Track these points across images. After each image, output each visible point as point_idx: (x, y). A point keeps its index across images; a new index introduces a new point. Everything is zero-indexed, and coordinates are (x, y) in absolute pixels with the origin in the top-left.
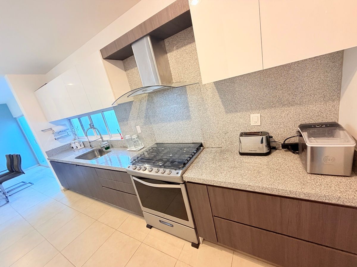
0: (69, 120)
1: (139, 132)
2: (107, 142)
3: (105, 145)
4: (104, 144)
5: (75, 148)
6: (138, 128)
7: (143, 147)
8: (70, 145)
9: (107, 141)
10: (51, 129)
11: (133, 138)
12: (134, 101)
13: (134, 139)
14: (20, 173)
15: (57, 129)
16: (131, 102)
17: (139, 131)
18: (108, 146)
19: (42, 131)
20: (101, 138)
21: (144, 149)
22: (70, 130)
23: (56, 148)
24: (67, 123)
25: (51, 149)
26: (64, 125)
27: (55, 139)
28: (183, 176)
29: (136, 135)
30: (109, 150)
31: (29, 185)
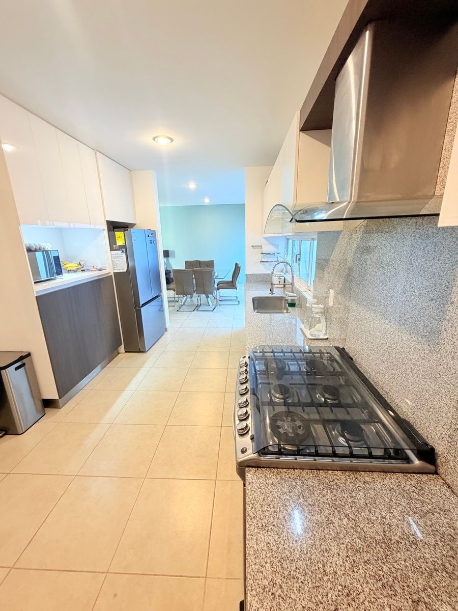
0: (288, 239)
1: (329, 304)
2: (295, 295)
3: (289, 298)
4: (288, 296)
6: (332, 295)
7: (326, 337)
8: (272, 276)
9: (300, 292)
10: (261, 246)
14: (234, 287)
15: (268, 248)
16: (338, 233)
17: (331, 303)
18: (295, 302)
19: (252, 246)
20: (291, 284)
21: (327, 344)
22: (282, 255)
23: (257, 274)
24: (282, 245)
25: (252, 273)
26: (276, 246)
27: (261, 261)
28: (247, 469)
29: (322, 306)
30: (290, 308)
31: (237, 303)
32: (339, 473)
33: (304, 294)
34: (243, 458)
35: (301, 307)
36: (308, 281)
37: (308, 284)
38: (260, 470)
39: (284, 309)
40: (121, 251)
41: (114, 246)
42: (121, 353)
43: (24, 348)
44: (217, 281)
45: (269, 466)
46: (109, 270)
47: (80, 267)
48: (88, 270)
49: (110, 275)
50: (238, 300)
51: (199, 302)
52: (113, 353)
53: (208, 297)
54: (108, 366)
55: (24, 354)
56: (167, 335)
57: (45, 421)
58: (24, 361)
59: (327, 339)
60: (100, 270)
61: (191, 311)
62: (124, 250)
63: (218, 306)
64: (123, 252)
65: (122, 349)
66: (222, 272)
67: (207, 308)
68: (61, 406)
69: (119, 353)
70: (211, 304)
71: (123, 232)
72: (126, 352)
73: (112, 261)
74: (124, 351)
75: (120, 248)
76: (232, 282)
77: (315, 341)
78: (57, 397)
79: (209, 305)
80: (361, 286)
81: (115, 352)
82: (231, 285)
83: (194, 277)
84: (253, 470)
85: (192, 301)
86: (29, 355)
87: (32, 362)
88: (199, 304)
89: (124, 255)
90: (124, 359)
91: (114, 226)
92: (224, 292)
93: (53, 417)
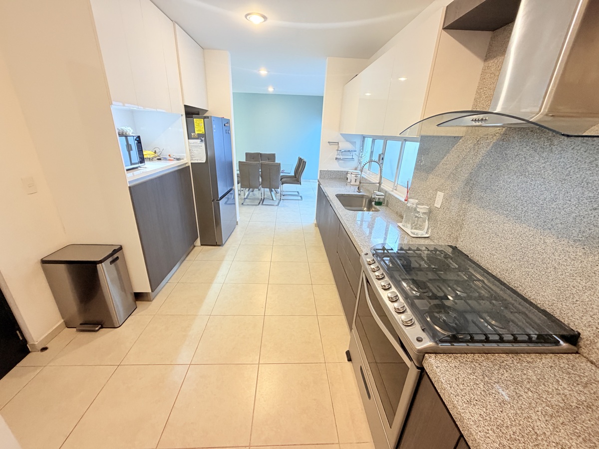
0: (364, 137)
1: (435, 205)
2: (383, 194)
3: (377, 197)
4: (377, 195)
5: (349, 181)
6: (440, 197)
7: (427, 236)
8: (347, 173)
9: (386, 192)
10: (338, 143)
11: (418, 210)
13: (419, 212)
14: (298, 182)
15: (345, 145)
16: (457, 139)
17: (438, 205)
18: (381, 200)
19: (329, 142)
20: (379, 183)
21: (427, 242)
22: (357, 153)
23: (331, 171)
24: (358, 142)
25: (326, 170)
26: (353, 143)
27: (336, 158)
28: (426, 355)
29: (428, 207)
30: (378, 207)
31: (300, 198)
32: (504, 355)
33: (392, 193)
34: (420, 346)
35: (387, 206)
36: (395, 181)
37: (394, 184)
38: (439, 356)
39: (365, 207)
40: (200, 140)
41: (193, 134)
42: (198, 246)
43: (116, 241)
44: (281, 174)
45: (445, 352)
46: (187, 161)
47: (156, 155)
48: (165, 159)
49: (187, 165)
50: (300, 195)
51: (263, 196)
52: (190, 247)
53: (272, 191)
54: (187, 259)
55: (116, 248)
56: (238, 229)
57: (139, 314)
58: (115, 256)
60: (178, 159)
61: (256, 205)
62: (203, 139)
63: (282, 200)
64: (202, 141)
65: (198, 242)
66: (288, 169)
67: (271, 202)
68: (152, 299)
69: (195, 246)
70: (274, 199)
71: (203, 120)
72: (202, 245)
73: (190, 150)
74: (199, 244)
75: (199, 136)
76: (295, 176)
77: (419, 239)
78: (149, 291)
79: (273, 200)
81: (193, 245)
82: (296, 179)
83: (260, 170)
84: (433, 356)
85: (254, 195)
86: (121, 248)
87: (123, 255)
88: (263, 198)
89: (203, 144)
90: (200, 252)
91: (191, 113)
92: (287, 187)
93: (144, 311)
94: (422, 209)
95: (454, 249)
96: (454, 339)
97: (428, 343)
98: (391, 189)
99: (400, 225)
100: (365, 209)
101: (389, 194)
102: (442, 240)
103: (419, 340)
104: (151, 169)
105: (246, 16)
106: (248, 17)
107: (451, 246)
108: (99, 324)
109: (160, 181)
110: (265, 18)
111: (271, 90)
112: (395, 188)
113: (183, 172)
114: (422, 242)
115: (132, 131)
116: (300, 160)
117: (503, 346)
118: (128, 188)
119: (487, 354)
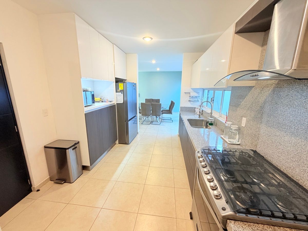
0: (204, 90)
1: (242, 125)
2: (213, 119)
4: (209, 120)
5: (196, 112)
6: (244, 120)
7: (238, 143)
8: (195, 108)
9: (215, 118)
10: (190, 93)
11: (232, 128)
12: (254, 87)
13: (232, 129)
14: (171, 113)
15: (193, 94)
16: (251, 87)
17: (243, 125)
18: (212, 123)
19: (185, 93)
20: (211, 113)
21: (239, 147)
22: (200, 98)
23: (186, 107)
24: (201, 93)
25: (184, 106)
26: (198, 93)
27: (189, 101)
28: (228, 221)
29: (237, 126)
30: (210, 126)
31: (171, 121)
32: (288, 229)
33: (219, 119)
34: (224, 213)
35: (216, 126)
36: (220, 112)
37: (220, 114)
38: (237, 222)
39: (204, 126)
40: (121, 93)
41: (118, 90)
42: (117, 144)
43: (77, 139)
44: (162, 109)
45: (242, 220)
46: (115, 102)
47: (101, 100)
48: (105, 101)
49: (114, 104)
50: (172, 120)
51: (152, 120)
52: (113, 144)
53: (157, 117)
54: (111, 150)
55: (76, 142)
56: (138, 136)
57: (83, 177)
58: (76, 146)
59: (239, 144)
60: (111, 102)
61: (148, 124)
62: (122, 92)
63: (162, 122)
64: (122, 93)
65: (117, 142)
66: (165, 105)
67: (156, 123)
68: (90, 169)
69: (115, 144)
70: (158, 121)
71: (123, 84)
72: (119, 143)
73: (116, 97)
74: (118, 143)
75: (121, 91)
76: (169, 110)
77: (233, 145)
78: (89, 165)
79: (157, 122)
80: (272, 117)
81: (114, 143)
82: (169, 112)
83: (151, 107)
84: (233, 222)
85: (148, 119)
86: (78, 143)
87: (79, 146)
88: (152, 121)
89: (122, 95)
90: (118, 147)
91: (118, 81)
92: (165, 116)
93: (86, 175)
94: (234, 127)
95: (255, 152)
96: (248, 212)
97: (229, 212)
98: (218, 117)
99: (222, 136)
100: (204, 127)
101: (217, 119)
102: (247, 146)
103: (224, 209)
104: (97, 106)
105: (143, 38)
106: (144, 39)
107: (252, 150)
108: (64, 181)
109: (101, 111)
110: (152, 38)
111: (158, 69)
112: (220, 116)
113: (112, 108)
114: (236, 147)
115: (91, 89)
116: (172, 102)
117: (285, 222)
118: (84, 114)
119: (274, 226)
